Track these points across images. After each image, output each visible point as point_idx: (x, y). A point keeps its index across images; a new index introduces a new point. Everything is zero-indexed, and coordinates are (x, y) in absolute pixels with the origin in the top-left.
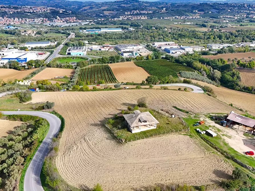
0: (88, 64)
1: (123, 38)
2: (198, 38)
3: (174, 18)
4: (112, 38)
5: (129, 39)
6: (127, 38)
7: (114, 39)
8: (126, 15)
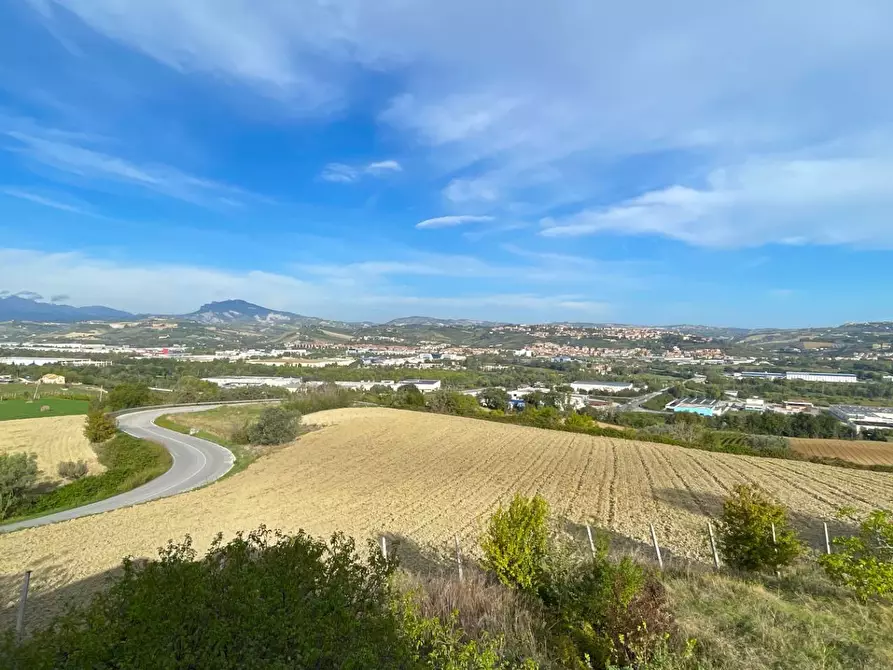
1: (860, 394)
4: (817, 392)
5: (884, 399)
7: (826, 393)
8: (874, 350)
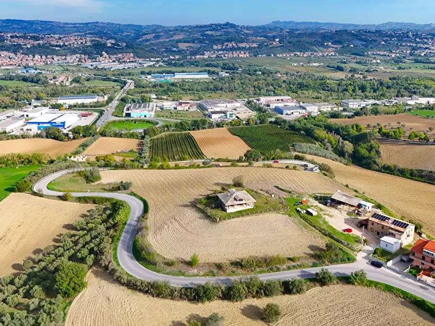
0: (161, 132)
1: (211, 89)
2: (328, 91)
3: (292, 55)
4: (193, 90)
5: (220, 92)
6: (217, 90)
7: (196, 91)
8: (214, 50)
